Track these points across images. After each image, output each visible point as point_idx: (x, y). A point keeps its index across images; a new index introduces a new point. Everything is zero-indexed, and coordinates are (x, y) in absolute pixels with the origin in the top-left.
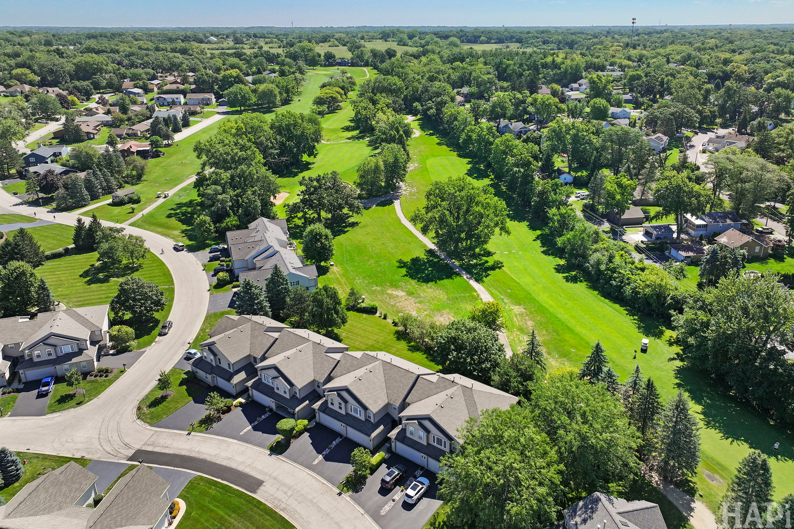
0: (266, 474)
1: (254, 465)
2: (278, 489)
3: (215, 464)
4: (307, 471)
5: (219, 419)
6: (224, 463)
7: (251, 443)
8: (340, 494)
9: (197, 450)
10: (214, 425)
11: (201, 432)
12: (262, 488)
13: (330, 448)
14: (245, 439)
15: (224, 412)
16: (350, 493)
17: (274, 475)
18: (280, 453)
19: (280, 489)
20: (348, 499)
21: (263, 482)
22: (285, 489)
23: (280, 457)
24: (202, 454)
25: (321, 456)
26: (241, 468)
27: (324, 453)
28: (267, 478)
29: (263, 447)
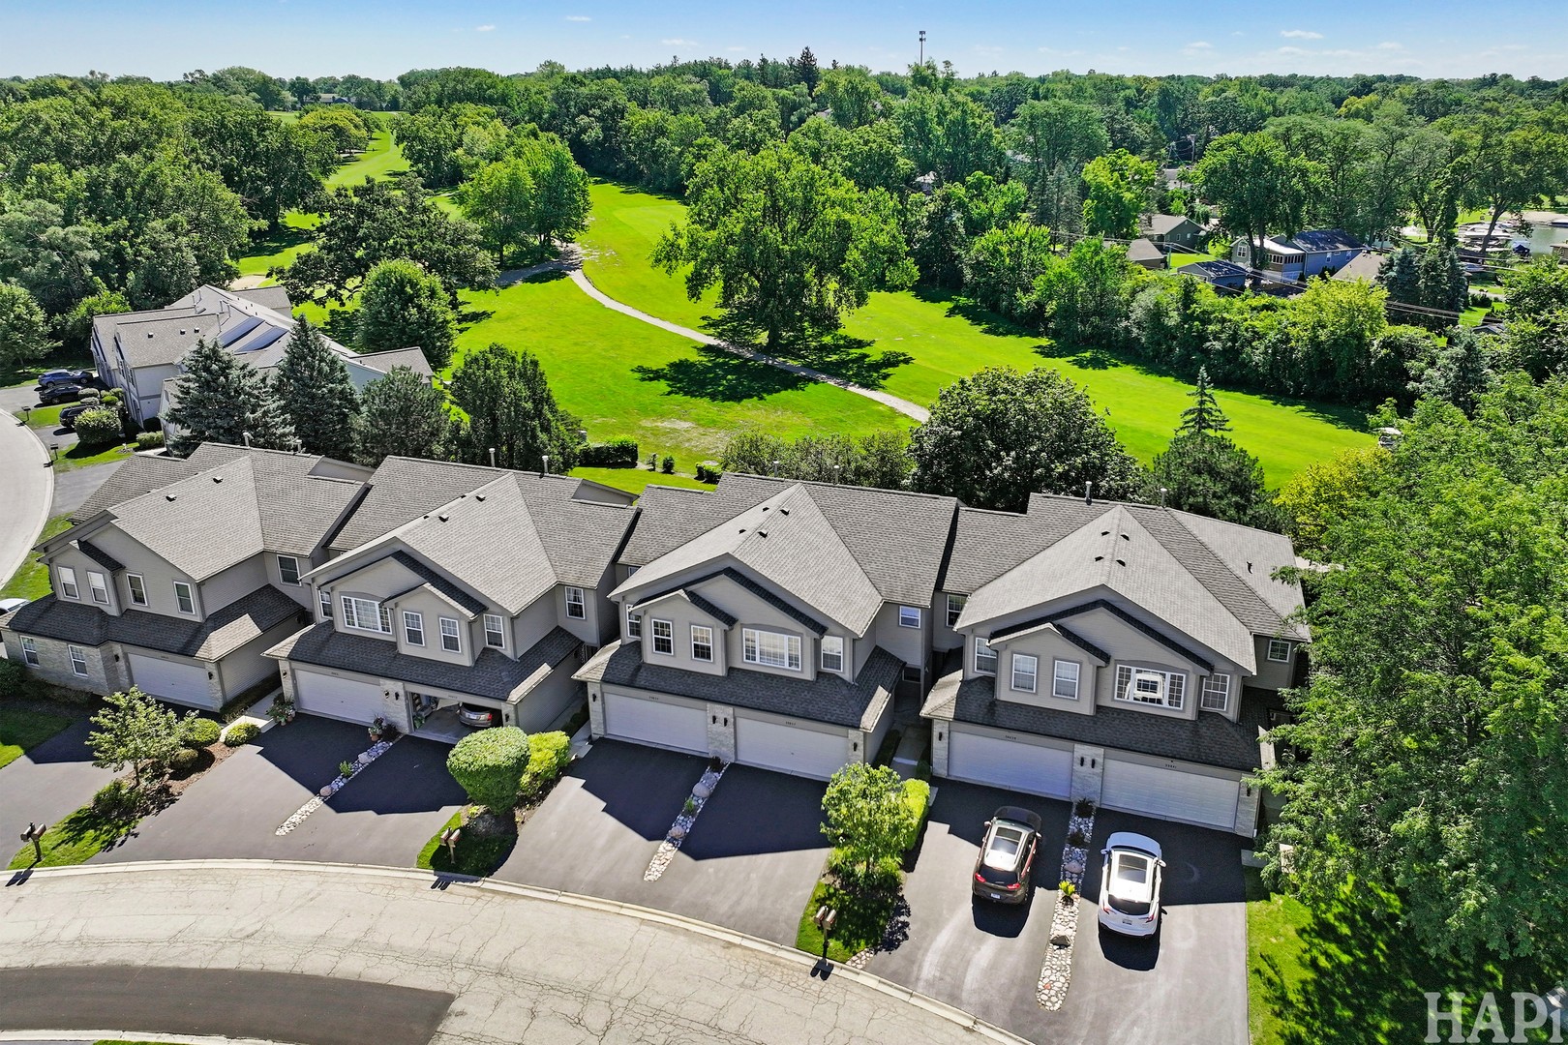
0: (449, 963)
1: (381, 940)
2: (533, 1014)
3: (180, 973)
4: (632, 910)
5: (163, 799)
6: (228, 960)
7: (335, 858)
8: (822, 971)
9: (69, 935)
10: (144, 824)
11: (83, 859)
12: (452, 1026)
13: (691, 812)
14: (304, 850)
15: (182, 771)
16: (865, 955)
17: (491, 956)
18: (488, 869)
19: (543, 1009)
20: (871, 981)
21: (449, 998)
22: (571, 1007)
23: (486, 883)
24: (102, 944)
25: (664, 846)
26: (318, 964)
27: (676, 830)
28: (463, 977)
29: (400, 862)
